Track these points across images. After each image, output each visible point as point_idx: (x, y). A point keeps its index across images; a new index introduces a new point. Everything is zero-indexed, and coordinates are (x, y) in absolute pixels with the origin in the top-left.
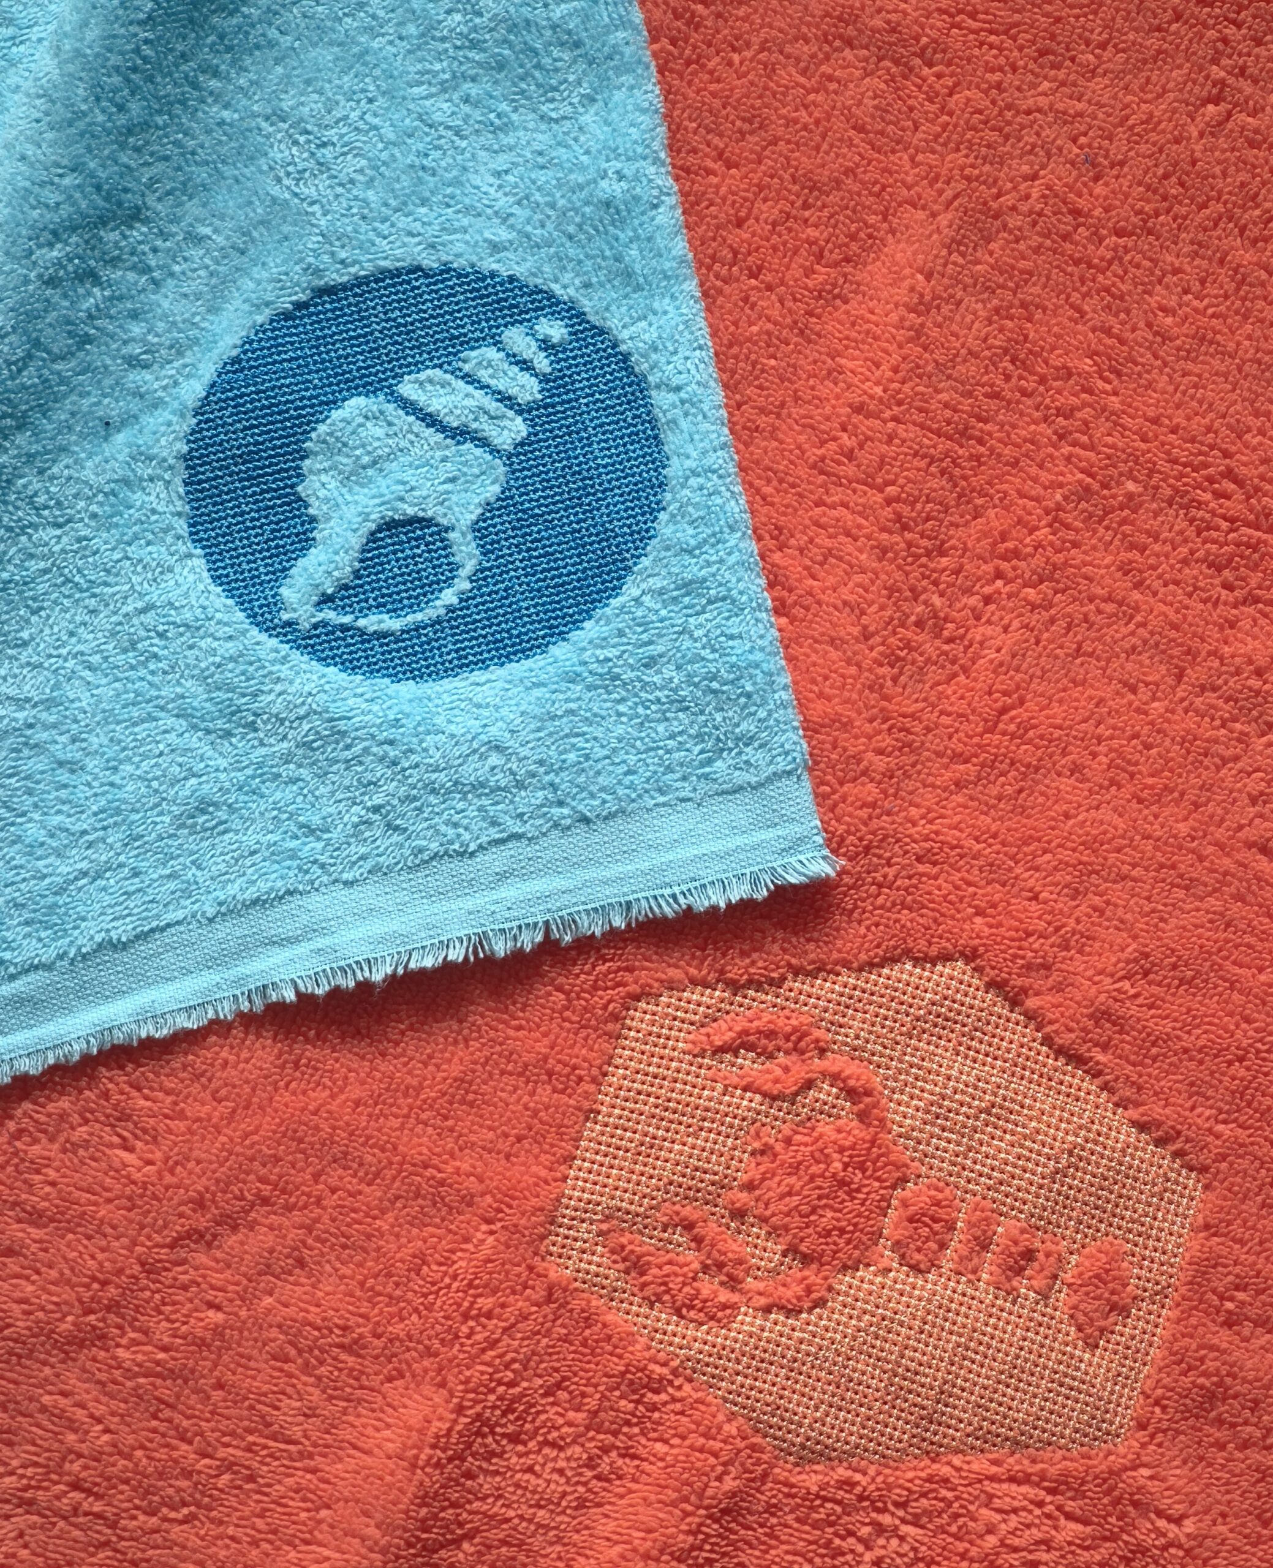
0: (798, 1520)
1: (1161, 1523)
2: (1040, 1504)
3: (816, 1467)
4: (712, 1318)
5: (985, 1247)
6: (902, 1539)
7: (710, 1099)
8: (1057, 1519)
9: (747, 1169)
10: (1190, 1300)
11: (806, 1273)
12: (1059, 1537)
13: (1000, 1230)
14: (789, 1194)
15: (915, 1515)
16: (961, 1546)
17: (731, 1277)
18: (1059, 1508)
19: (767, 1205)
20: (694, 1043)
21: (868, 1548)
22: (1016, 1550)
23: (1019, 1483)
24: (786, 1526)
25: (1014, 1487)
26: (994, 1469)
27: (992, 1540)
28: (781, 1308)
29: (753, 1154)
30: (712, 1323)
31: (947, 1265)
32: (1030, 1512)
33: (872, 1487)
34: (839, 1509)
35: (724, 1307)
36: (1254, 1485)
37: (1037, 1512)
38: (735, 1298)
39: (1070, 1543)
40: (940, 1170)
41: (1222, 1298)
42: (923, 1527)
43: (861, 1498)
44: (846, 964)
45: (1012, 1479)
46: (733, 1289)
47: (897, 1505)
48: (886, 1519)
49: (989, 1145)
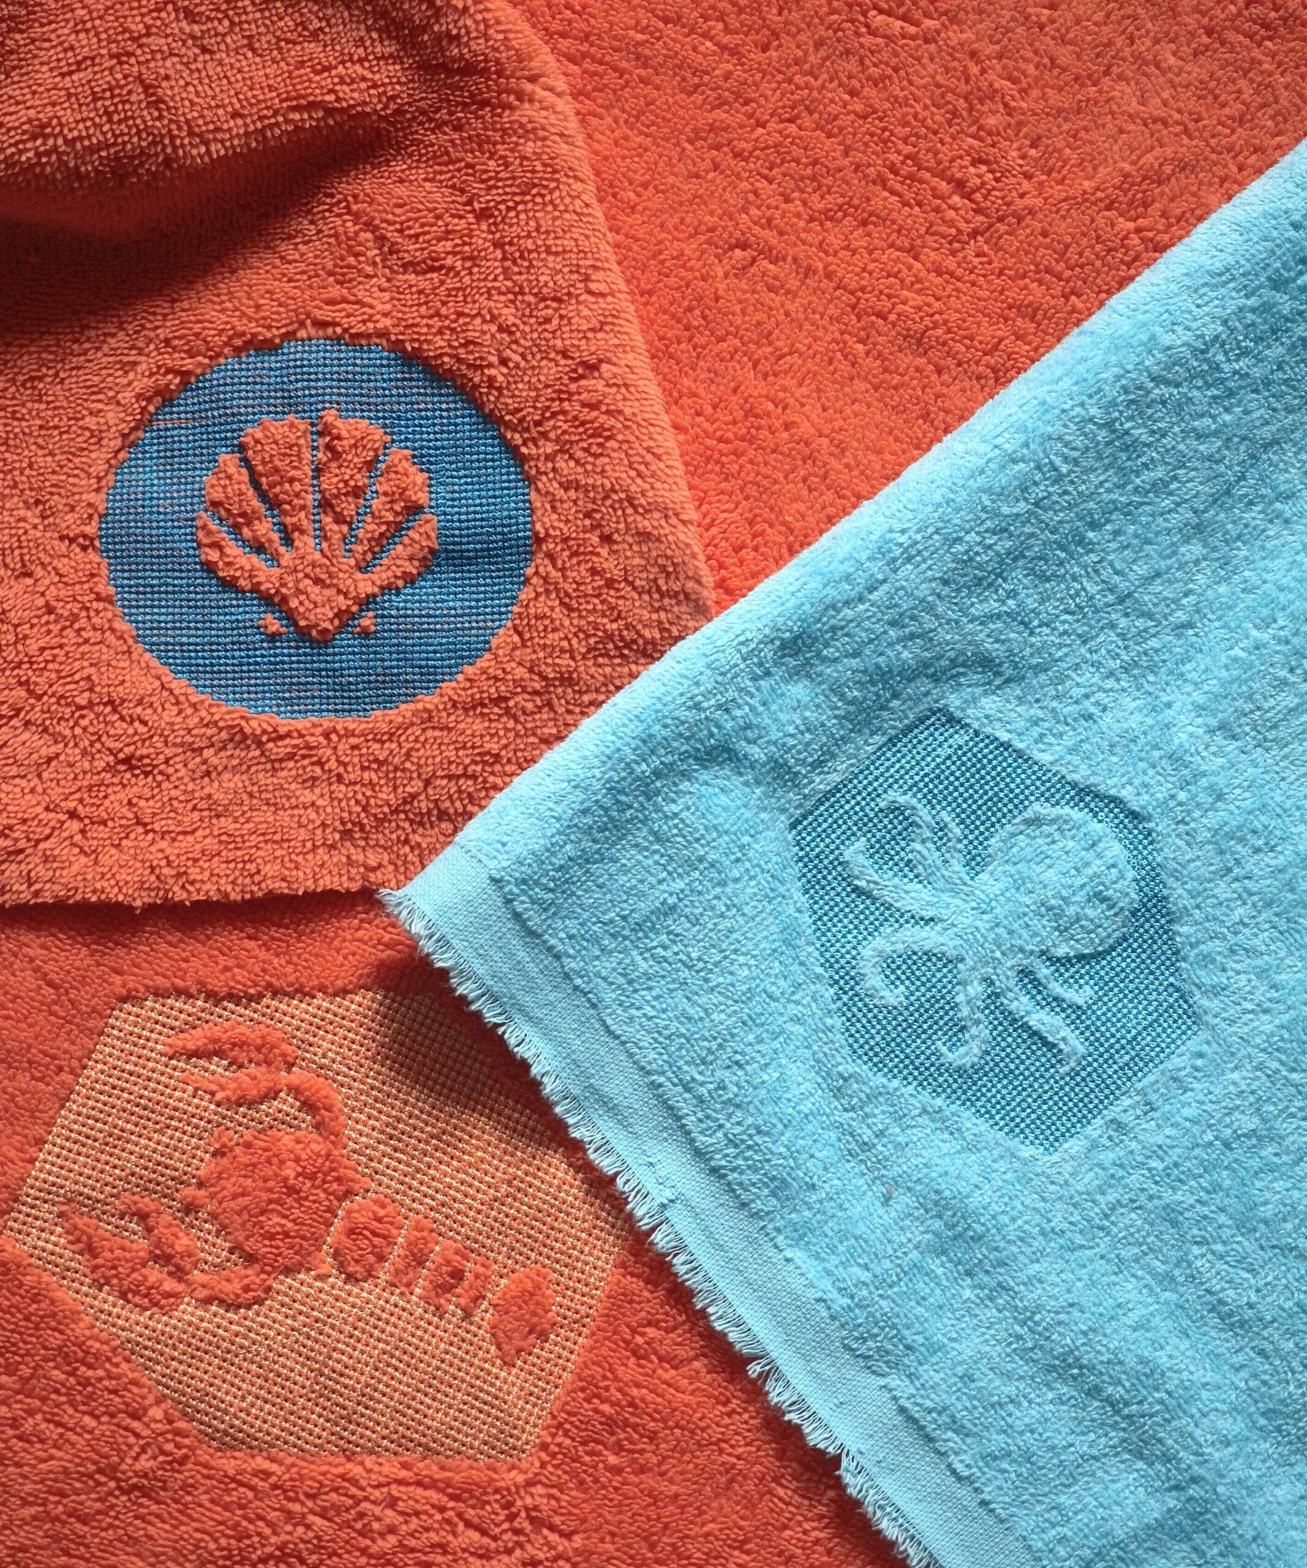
0: (212, 1501)
1: (554, 1538)
2: (442, 1509)
3: (237, 1454)
4: (156, 1305)
5: (421, 1263)
6: (308, 1527)
7: (180, 1100)
8: (456, 1525)
9: (205, 1167)
10: (604, 1330)
11: (249, 1272)
12: (454, 1543)
13: (437, 1248)
14: (243, 1195)
15: (324, 1508)
16: (364, 1542)
17: (178, 1268)
18: (460, 1515)
19: (220, 1203)
20: (171, 1046)
21: (275, 1533)
22: (413, 1550)
23: (426, 1488)
24: (200, 1505)
25: (420, 1491)
26: (404, 1474)
27: (392, 1539)
28: (221, 1302)
29: (214, 1155)
30: (155, 1309)
31: (383, 1277)
32: (431, 1516)
33: (287, 1476)
34: (250, 1495)
35: (168, 1295)
36: (645, 1508)
37: (438, 1517)
38: (180, 1288)
39: (464, 1550)
40: (388, 1187)
41: (634, 1331)
42: (330, 1520)
43: (275, 1487)
44: (322, 989)
45: (419, 1484)
46: (180, 1280)
47: (308, 1496)
48: (296, 1507)
49: (436, 1169)
